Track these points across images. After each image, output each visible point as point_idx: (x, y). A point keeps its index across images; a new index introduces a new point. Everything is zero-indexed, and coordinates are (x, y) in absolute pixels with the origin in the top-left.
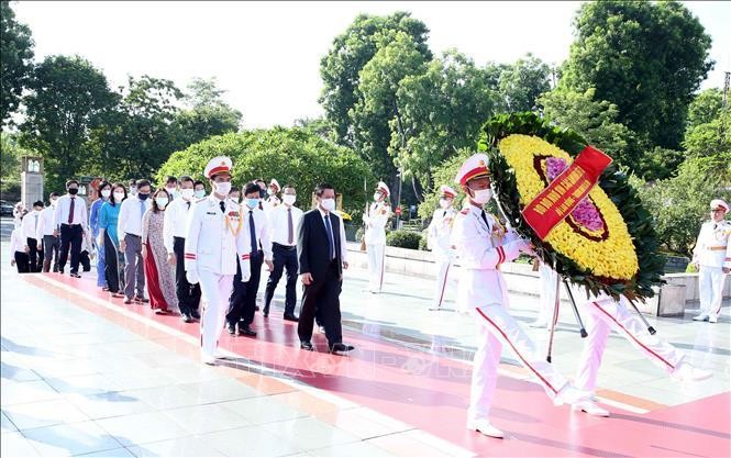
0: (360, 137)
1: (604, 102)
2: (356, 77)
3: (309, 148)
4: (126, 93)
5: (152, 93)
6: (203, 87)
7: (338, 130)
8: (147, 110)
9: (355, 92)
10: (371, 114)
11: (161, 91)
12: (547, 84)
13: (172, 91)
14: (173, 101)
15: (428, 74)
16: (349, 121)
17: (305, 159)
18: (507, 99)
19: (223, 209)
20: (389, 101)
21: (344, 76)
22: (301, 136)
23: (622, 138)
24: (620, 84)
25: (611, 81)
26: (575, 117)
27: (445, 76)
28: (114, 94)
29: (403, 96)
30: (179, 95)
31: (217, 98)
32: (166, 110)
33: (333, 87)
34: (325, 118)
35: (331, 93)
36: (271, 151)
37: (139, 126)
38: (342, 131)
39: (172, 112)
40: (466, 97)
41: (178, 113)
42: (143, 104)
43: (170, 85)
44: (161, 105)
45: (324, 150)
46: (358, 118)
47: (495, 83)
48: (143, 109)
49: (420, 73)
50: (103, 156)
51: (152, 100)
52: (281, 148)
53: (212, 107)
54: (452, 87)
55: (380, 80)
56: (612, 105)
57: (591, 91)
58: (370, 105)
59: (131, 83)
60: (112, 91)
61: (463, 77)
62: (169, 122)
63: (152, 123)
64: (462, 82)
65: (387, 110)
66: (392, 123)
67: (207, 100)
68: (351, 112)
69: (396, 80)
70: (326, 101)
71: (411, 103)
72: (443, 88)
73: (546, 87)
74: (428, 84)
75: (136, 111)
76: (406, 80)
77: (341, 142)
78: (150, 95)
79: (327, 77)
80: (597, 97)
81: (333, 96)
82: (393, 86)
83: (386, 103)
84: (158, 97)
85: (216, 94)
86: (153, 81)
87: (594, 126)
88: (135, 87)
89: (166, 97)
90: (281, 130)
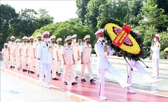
0: (88, 23)
1: (161, 9)
2: (86, 5)
3: (76, 27)
4: (21, 14)
5: (28, 13)
6: (42, 11)
7: (82, 21)
8: (27, 18)
9: (86, 10)
10: (91, 16)
11: (31, 12)
12: (142, 4)
13: (34, 12)
14: (34, 15)
15: (108, 4)
16: (85, 18)
17: (75, 30)
18: (131, 9)
19: (47, 46)
20: (96, 12)
21: (83, 5)
22: (73, 23)
23: (166, 19)
24: (165, 3)
25: (162, 3)
26: (152, 14)
27: (112, 4)
28: (17, 14)
29: (101, 10)
30: (36, 13)
31: (46, 14)
32: (32, 18)
33: (80, 9)
34: (78, 18)
35: (79, 10)
36: (65, 28)
37: (25, 23)
38: (83, 21)
39: (34, 18)
40: (119, 9)
41: (36, 19)
42: (26, 16)
43: (33, 11)
44: (31, 16)
45: (80, 27)
46: (88, 17)
47: (127, 5)
48: (26, 18)
49: (105, 3)
50: (15, 32)
51: (28, 15)
52: (68, 27)
53: (45, 16)
54: (115, 7)
55: (94, 6)
56: (163, 10)
57: (156, 6)
58: (91, 13)
59: (22, 11)
60: (17, 13)
61: (118, 4)
62: (33, 21)
63: (29, 21)
64: (118, 5)
65: (96, 15)
66: (97, 18)
67: (43, 15)
68: (85, 16)
69: (98, 6)
70: (78, 13)
71: (103, 12)
72: (112, 7)
73: (142, 5)
74: (108, 6)
75: (24, 18)
76: (101, 5)
77: (84, 25)
78: (28, 14)
79: (78, 6)
80: (158, 7)
81: (80, 11)
82: (98, 7)
83: (95, 12)
84: (30, 14)
85: (46, 12)
86: (28, 10)
87: (158, 16)
88: (23, 12)
89: (32, 14)
90: (67, 22)
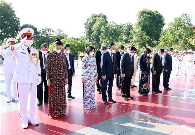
0: (93, 40)
1: (143, 31)
2: (92, 27)
3: (79, 42)
4: (41, 32)
5: (47, 31)
6: (59, 30)
7: (89, 38)
8: (46, 35)
9: (92, 30)
10: (95, 35)
11: (49, 31)
12: (133, 28)
13: (51, 31)
14: (52, 33)
15: (107, 26)
16: (91, 37)
17: (78, 44)
18: (124, 31)
20: (99, 32)
21: (89, 27)
22: (77, 39)
23: (148, 39)
24: (147, 28)
25: (145, 27)
26: (138, 35)
27: (111, 26)
28: (39, 32)
29: (102, 31)
30: (53, 32)
31: (62, 32)
32: (51, 35)
33: (87, 29)
34: (86, 36)
35: (87, 30)
37: (44, 39)
38: (90, 39)
39: (52, 35)
40: (115, 31)
41: (53, 36)
42: (45, 34)
43: (51, 30)
44: (49, 34)
45: (82, 42)
46: (93, 36)
47: (122, 28)
48: (45, 35)
49: (105, 26)
50: (36, 45)
51: (47, 33)
52: (73, 42)
54: (112, 29)
55: (97, 28)
56: (145, 32)
57: (141, 29)
58: (95, 33)
59: (42, 30)
60: (38, 31)
61: (115, 27)
62: (51, 38)
63: (47, 38)
64: (114, 28)
65: (99, 34)
66: (100, 37)
67: (60, 33)
68: (91, 35)
69: (100, 27)
70: (86, 32)
71: (104, 32)
72: (110, 29)
74: (107, 28)
75: (44, 35)
76: (103, 27)
77: (89, 41)
78: (47, 32)
79: (86, 27)
80: (142, 30)
81: (87, 31)
82: (100, 29)
83: (98, 32)
84: (48, 32)
85: (62, 31)
86: (47, 29)
87: (141, 36)
88: (43, 30)
90: (73, 38)
